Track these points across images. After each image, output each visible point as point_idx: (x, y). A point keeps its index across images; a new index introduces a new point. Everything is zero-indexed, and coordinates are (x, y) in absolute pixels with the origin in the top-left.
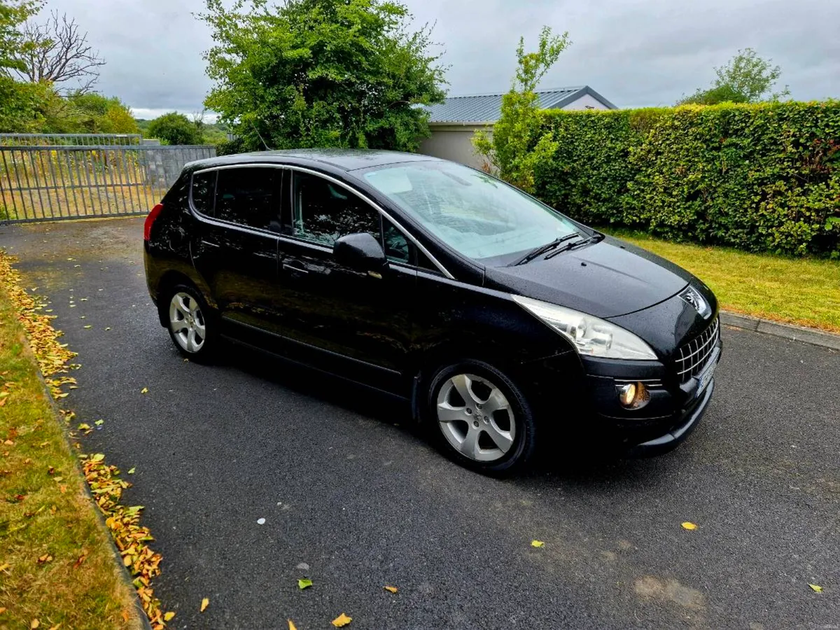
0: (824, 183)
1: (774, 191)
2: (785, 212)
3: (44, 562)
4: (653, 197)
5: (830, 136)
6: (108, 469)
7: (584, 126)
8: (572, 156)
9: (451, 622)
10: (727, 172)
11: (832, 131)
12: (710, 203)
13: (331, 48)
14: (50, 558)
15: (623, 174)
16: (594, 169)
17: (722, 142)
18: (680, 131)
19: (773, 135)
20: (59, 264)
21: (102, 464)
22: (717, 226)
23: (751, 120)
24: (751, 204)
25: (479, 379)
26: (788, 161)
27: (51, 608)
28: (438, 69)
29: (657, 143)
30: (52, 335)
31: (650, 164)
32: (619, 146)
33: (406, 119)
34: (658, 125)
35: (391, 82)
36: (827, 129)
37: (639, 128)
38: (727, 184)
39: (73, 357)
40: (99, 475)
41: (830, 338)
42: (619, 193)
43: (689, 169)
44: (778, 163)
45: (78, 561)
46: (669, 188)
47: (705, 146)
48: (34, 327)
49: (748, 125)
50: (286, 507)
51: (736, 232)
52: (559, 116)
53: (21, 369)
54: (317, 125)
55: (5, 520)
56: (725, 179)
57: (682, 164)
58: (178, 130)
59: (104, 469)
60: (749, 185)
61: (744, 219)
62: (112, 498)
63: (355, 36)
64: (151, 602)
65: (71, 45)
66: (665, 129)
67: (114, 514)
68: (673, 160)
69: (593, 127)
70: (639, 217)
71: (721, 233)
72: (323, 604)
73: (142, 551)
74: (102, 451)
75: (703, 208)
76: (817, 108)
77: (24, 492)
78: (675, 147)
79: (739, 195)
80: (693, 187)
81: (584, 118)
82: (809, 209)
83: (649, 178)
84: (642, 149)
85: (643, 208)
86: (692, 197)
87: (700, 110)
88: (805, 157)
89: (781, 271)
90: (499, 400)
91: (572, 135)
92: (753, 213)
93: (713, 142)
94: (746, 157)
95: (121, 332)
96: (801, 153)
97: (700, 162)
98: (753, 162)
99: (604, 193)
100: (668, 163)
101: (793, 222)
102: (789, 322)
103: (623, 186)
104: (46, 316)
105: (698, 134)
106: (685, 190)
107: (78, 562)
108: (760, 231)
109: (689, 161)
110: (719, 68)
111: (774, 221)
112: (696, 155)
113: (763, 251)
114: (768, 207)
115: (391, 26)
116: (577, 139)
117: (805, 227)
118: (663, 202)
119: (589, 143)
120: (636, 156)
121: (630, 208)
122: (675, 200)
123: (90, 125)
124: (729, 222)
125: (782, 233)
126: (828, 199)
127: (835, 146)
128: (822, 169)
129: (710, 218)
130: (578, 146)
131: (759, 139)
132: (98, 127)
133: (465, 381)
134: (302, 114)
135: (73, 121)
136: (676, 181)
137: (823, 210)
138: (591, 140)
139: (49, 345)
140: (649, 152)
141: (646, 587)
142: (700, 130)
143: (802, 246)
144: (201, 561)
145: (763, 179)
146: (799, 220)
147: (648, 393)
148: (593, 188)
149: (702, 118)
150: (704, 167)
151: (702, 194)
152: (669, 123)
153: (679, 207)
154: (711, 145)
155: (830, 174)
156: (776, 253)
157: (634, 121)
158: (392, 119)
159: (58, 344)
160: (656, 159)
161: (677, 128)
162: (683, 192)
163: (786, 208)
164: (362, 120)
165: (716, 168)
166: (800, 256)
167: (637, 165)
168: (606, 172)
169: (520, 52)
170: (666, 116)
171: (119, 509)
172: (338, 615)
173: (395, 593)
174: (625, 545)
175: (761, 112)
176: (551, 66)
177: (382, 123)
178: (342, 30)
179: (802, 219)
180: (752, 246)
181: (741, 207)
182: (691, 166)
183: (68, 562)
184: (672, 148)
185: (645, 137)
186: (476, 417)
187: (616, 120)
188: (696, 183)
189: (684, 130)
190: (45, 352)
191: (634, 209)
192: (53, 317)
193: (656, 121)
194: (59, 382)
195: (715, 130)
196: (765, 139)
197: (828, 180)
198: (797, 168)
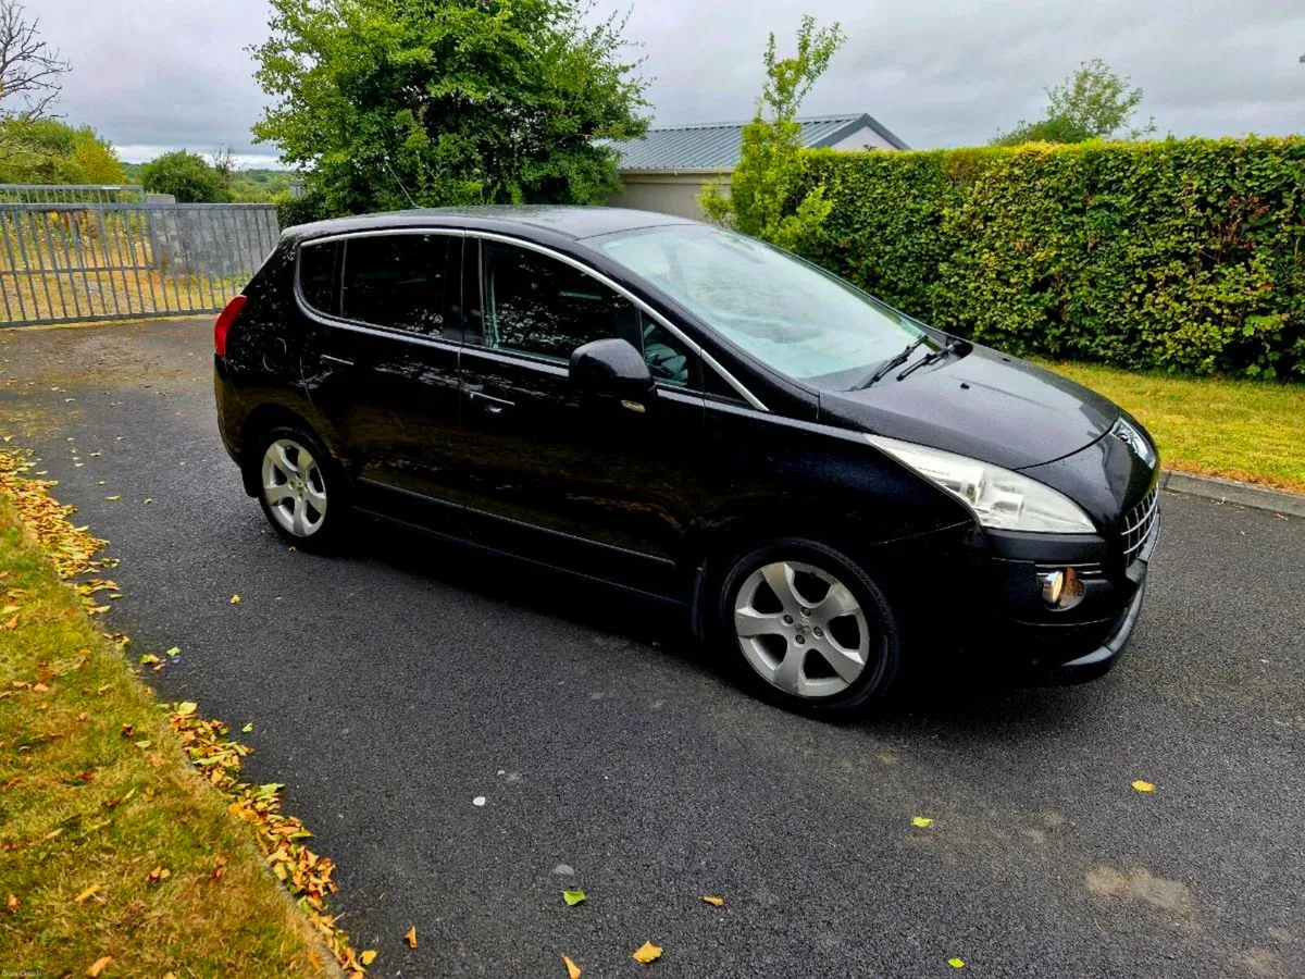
0: (1243, 264)
1: (1167, 277)
2: (1184, 309)
3: (158, 879)
4: (979, 287)
5: (1254, 191)
6: (208, 727)
7: (871, 176)
8: (852, 223)
9: (819, 947)
10: (1095, 247)
11: (1257, 184)
12: (1067, 295)
13: (466, 49)
14: (166, 873)
15: (933, 251)
16: (887, 243)
17: (1087, 202)
18: (1023, 184)
19: (1166, 190)
20: (38, 397)
21: (197, 718)
22: (1078, 330)
23: (1133, 168)
24: (1131, 297)
25: (807, 568)
26: (1189, 231)
27: (189, 953)
28: (634, 83)
29: (986, 202)
30: (58, 514)
31: (974, 236)
32: (927, 207)
33: (586, 163)
34: (988, 174)
35: (562, 104)
36: (1248, 181)
37: (957, 180)
38: (1094, 266)
39: (101, 546)
40: (197, 734)
41: (1278, 497)
42: (926, 280)
43: (1035, 244)
44: (1173, 233)
45: (215, 876)
46: (1004, 273)
47: (1061, 208)
48: (24, 500)
49: (1128, 174)
50: (513, 777)
51: (1107, 339)
52: (830, 159)
53: (28, 568)
54: (445, 172)
55: (72, 814)
56: (1091, 257)
57: (1025, 235)
58: (189, 181)
59: (202, 726)
60: (1129, 267)
61: (1120, 319)
62: (228, 771)
63: (503, 29)
64: (334, 935)
65: (12, 38)
66: (999, 181)
67: (239, 798)
68: (1010, 228)
69: (885, 177)
70: (957, 318)
71: (1084, 342)
72: (610, 927)
73: (298, 855)
74: (190, 697)
75: (1057, 303)
76: (1233, 149)
77: (90, 767)
78: (1014, 208)
79: (1113, 283)
80: (1041, 271)
81: (871, 163)
82: (1219, 304)
83: (973, 257)
84: (962, 213)
85: (964, 304)
86: (1040, 286)
87: (1055, 151)
88: (1214, 224)
89: (1180, 399)
90: (842, 600)
91: (851, 189)
92: (1133, 311)
93: (1073, 201)
94: (1124, 225)
95: (173, 506)
96: (1208, 219)
97: (1053, 231)
98: (1135, 231)
99: (903, 280)
100: (1003, 233)
101: (1195, 324)
102: (1215, 474)
103: (933, 269)
104: (39, 482)
105: (1050, 188)
106: (1030, 275)
107: (213, 877)
108: (1144, 337)
109: (1037, 230)
110: (1052, 90)
111: (1165, 323)
112: (1048, 220)
113: (1148, 368)
114: (1157, 301)
115: (561, 13)
116: (860, 197)
117: (1214, 331)
118: (995, 294)
119: (879, 203)
120: (953, 223)
121: (943, 304)
122: (1014, 291)
123: (47, 170)
124: (1097, 324)
125: (1178, 341)
126: (1248, 289)
127: (1260, 207)
128: (1240, 243)
129: (1068, 319)
130: (861, 207)
131: (1144, 197)
132: (60, 174)
133: (783, 573)
134: (421, 154)
135: (19, 164)
136: (1016, 262)
137: (1239, 305)
138: (883, 198)
139: (57, 528)
140: (974, 216)
141: (1102, 882)
142: (1054, 182)
143: (1208, 360)
144: (397, 868)
145: (1150, 258)
146: (1203, 321)
147: (1081, 584)
148: (885, 273)
149: (1058, 164)
150: (1059, 239)
151: (1056, 280)
152: (1004, 172)
153: (1019, 301)
154: (1071, 206)
155: (1252, 250)
156: (1169, 370)
157: (950, 167)
158: (564, 163)
159: (71, 527)
160: (986, 227)
161: (1017, 180)
162: (1026, 278)
163: (1185, 303)
164: (517, 164)
165: (1077, 242)
166: (1204, 375)
167: (954, 236)
168: (905, 247)
169: (770, 57)
170: (1000, 161)
171: (244, 790)
172: (640, 946)
173: (720, 907)
174: (1054, 819)
175: (1148, 154)
176: (817, 80)
177: (548, 169)
178: (483, 19)
179: (1209, 319)
180: (1131, 361)
181: (1115, 300)
182: (1039, 238)
183: (196, 879)
184: (1010, 210)
185: (968, 193)
186: (800, 628)
187: (922, 166)
188: (1046, 265)
189: (1029, 182)
190: (54, 540)
191: (949, 305)
192: (51, 482)
193: (983, 169)
194: (89, 588)
195: (1077, 182)
196: (1154, 196)
197: (1250, 260)
198: (1202, 242)
